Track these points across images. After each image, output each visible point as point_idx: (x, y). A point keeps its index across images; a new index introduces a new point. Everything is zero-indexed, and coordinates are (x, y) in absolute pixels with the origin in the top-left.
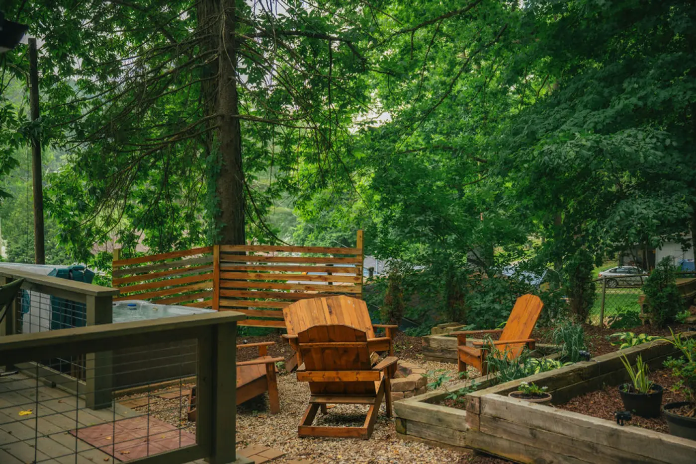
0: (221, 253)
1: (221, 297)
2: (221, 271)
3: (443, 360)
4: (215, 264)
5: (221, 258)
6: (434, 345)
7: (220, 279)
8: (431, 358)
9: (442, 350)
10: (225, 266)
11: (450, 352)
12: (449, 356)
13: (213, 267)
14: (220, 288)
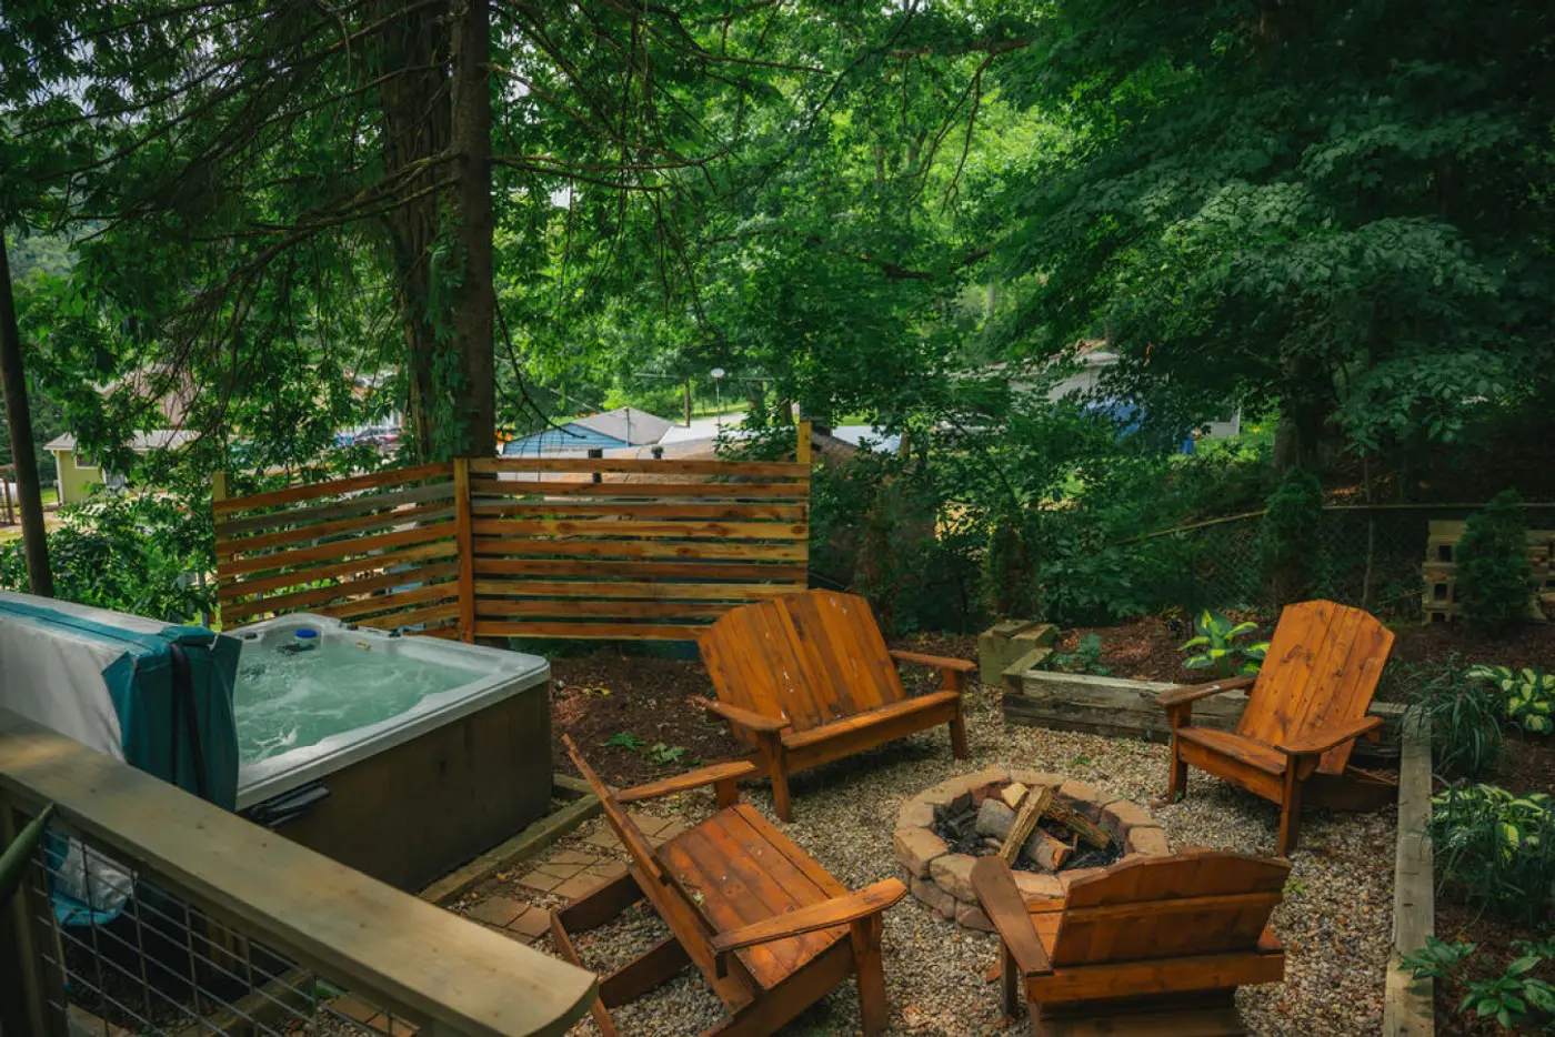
0: (472, 475)
1: (479, 576)
2: (473, 516)
3: (1057, 725)
4: (458, 501)
5: (472, 488)
6: (1032, 692)
7: (474, 535)
8: (1027, 720)
9: (1056, 705)
10: (483, 506)
11: (1076, 709)
12: (1072, 716)
13: (456, 510)
14: (475, 555)
